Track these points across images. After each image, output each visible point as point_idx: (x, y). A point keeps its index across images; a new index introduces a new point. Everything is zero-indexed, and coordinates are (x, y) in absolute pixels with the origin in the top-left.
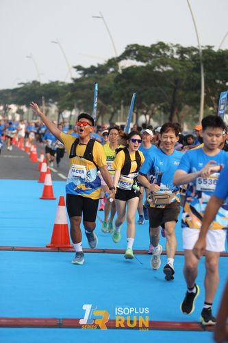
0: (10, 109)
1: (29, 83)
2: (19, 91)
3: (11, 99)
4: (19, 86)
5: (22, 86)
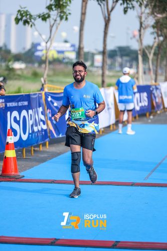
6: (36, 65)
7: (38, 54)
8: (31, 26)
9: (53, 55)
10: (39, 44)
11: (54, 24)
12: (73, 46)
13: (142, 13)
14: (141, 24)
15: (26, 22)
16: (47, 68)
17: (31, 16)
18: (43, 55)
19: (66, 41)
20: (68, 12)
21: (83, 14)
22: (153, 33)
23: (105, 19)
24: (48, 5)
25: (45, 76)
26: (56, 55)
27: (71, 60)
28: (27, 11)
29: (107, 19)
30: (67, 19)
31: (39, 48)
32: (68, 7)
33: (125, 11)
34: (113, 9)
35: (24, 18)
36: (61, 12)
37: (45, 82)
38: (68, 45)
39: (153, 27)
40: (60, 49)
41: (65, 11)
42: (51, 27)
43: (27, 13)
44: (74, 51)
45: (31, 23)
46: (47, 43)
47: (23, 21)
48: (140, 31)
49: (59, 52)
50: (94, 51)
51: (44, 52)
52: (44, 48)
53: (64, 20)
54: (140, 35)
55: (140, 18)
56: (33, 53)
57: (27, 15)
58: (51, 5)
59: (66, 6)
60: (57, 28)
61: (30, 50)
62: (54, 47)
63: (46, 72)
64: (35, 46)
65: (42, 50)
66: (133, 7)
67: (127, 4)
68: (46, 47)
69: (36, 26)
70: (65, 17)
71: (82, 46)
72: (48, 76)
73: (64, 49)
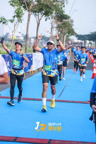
0: (86, 42)
1: (94, 32)
2: (90, 35)
3: (87, 38)
4: (90, 34)
5: (91, 33)
6: (8, 42)
7: (9, 37)
8: (6, 25)
9: (14, 38)
10: (9, 34)
11: (16, 24)
12: (23, 34)
13: (52, 22)
14: (52, 26)
15: (4, 23)
16: (13, 43)
17: (6, 20)
18: (11, 38)
19: (20, 33)
20: (22, 19)
21: (29, 20)
22: (56, 30)
23: (37, 23)
24: (14, 15)
25: (12, 47)
26: (16, 38)
27: (22, 40)
28: (4, 18)
29: (38, 23)
30: (21, 22)
31: (9, 35)
32: (22, 17)
33: (46, 20)
34: (41, 19)
35: (3, 21)
36: (19, 19)
37: (11, 49)
38: (21, 34)
39: (56, 28)
40: (17, 36)
41: (21, 18)
42: (15, 25)
43: (4, 19)
44: (23, 36)
45: (6, 23)
46: (13, 32)
47: (2, 22)
48: (52, 29)
49: (17, 37)
50: (31, 37)
51: (11, 37)
52: (11, 35)
53: (20, 23)
54: (52, 31)
55: (52, 23)
56: (7, 37)
57: (4, 20)
58: (15, 16)
59: (21, 17)
60: (17, 26)
61: (5, 36)
62: (15, 35)
63: (12, 45)
64: (7, 34)
65: (10, 36)
66: (49, 18)
67: (47, 17)
68: (12, 34)
69: (8, 25)
70: (21, 21)
71: (27, 34)
72: (13, 46)
73: (19, 36)
